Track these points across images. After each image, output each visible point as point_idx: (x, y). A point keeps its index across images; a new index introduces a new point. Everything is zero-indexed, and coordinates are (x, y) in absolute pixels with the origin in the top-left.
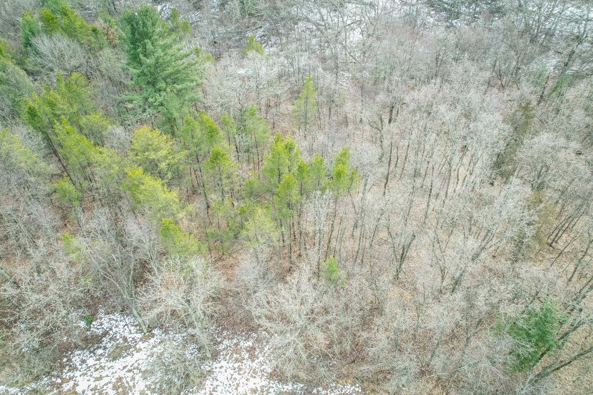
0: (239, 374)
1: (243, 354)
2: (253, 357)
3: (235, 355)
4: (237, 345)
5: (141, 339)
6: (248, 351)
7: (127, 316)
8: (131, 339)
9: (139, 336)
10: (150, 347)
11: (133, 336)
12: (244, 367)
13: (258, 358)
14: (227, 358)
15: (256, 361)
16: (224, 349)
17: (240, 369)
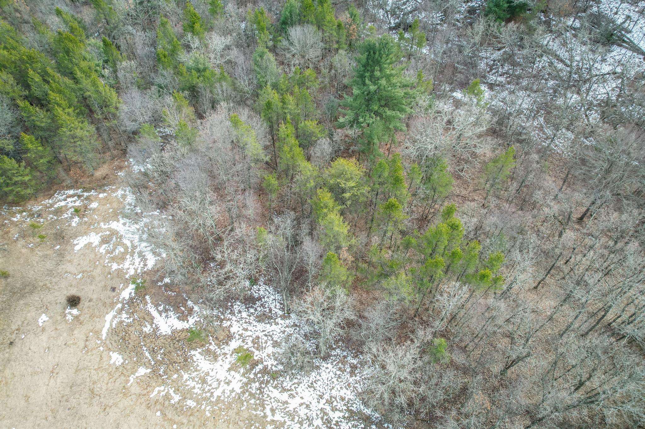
0: (337, 380)
1: (346, 366)
2: (352, 373)
3: (340, 364)
4: (345, 357)
5: (281, 316)
6: (351, 367)
7: (278, 293)
8: (274, 312)
9: (280, 313)
10: (285, 325)
11: (277, 310)
12: (343, 377)
13: (356, 376)
14: (334, 363)
15: (354, 378)
16: (335, 356)
17: (339, 377)
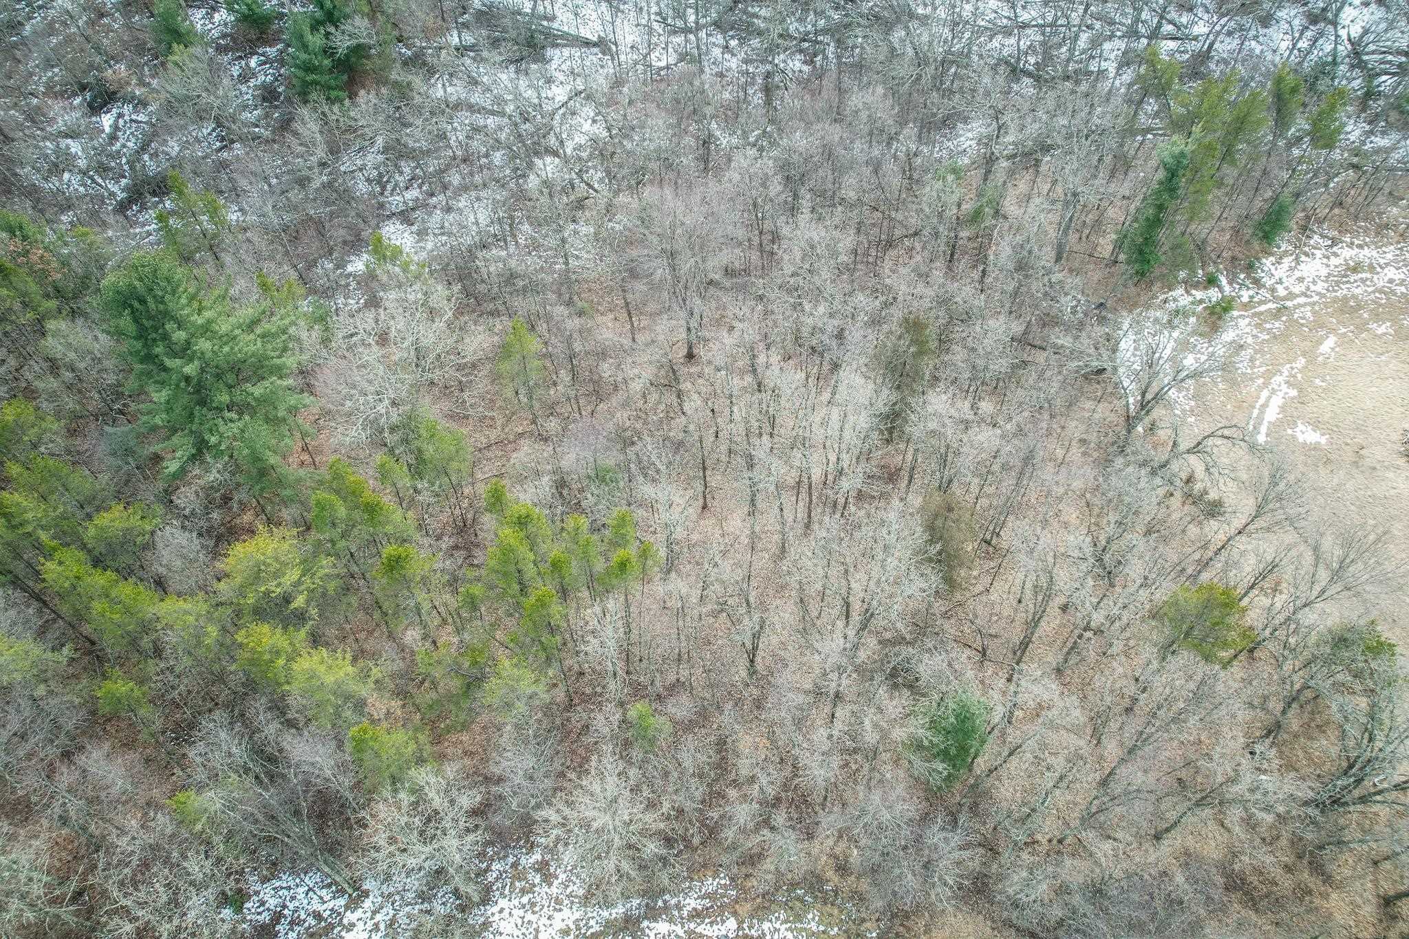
0: (534, 913)
1: (530, 877)
2: (548, 878)
3: (517, 884)
4: (515, 865)
5: (347, 907)
6: (537, 871)
7: (306, 873)
8: (328, 913)
9: (342, 902)
10: (369, 914)
11: (331, 904)
12: (538, 899)
13: (557, 878)
14: (507, 892)
15: (556, 883)
16: (497, 879)
17: (533, 905)
